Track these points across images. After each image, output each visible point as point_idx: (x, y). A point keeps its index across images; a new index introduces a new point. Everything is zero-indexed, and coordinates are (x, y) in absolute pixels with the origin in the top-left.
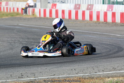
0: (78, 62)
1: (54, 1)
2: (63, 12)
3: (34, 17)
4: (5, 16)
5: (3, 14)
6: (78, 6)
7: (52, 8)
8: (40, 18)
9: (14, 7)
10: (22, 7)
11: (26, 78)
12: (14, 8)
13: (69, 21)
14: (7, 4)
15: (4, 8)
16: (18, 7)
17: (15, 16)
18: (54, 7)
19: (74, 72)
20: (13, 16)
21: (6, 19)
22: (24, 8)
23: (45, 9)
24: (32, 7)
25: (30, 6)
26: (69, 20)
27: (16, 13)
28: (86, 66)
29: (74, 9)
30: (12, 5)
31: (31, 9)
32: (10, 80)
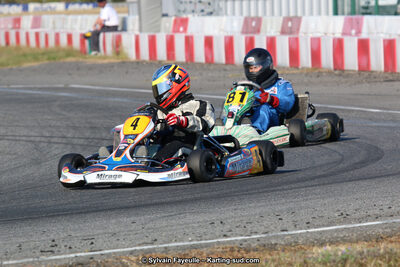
0: (236, 198)
1: (179, 11)
2: (209, 42)
3: (120, 61)
4: (29, 61)
5: (25, 55)
6: (254, 24)
7: (175, 30)
8: (139, 63)
9: (57, 31)
10: (84, 32)
11: (65, 253)
12: (57, 36)
13: (225, 70)
14: (37, 23)
15: (27, 35)
16: (70, 31)
17: (62, 61)
18: (181, 29)
19: (218, 229)
20: (54, 59)
21: (34, 70)
22: (89, 34)
23: (152, 34)
24: (114, 28)
25: (106, 28)
26: (228, 67)
27: (64, 50)
28: (258, 211)
29: (243, 32)
30: (51, 25)
31: (110, 36)
32: (14, 262)
